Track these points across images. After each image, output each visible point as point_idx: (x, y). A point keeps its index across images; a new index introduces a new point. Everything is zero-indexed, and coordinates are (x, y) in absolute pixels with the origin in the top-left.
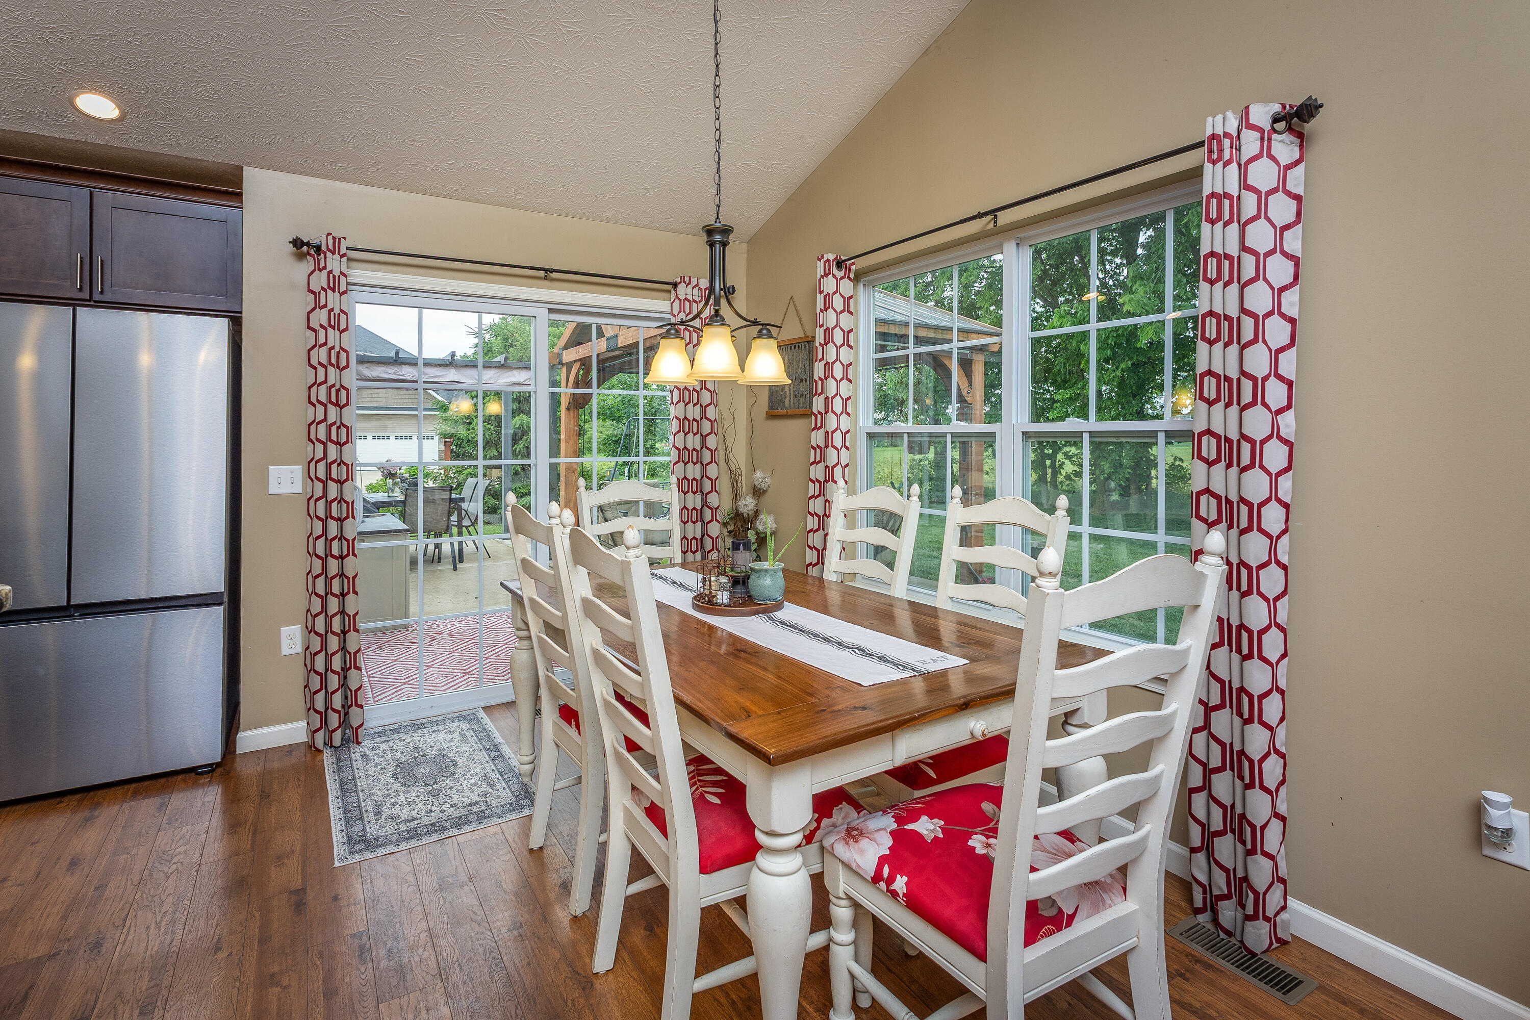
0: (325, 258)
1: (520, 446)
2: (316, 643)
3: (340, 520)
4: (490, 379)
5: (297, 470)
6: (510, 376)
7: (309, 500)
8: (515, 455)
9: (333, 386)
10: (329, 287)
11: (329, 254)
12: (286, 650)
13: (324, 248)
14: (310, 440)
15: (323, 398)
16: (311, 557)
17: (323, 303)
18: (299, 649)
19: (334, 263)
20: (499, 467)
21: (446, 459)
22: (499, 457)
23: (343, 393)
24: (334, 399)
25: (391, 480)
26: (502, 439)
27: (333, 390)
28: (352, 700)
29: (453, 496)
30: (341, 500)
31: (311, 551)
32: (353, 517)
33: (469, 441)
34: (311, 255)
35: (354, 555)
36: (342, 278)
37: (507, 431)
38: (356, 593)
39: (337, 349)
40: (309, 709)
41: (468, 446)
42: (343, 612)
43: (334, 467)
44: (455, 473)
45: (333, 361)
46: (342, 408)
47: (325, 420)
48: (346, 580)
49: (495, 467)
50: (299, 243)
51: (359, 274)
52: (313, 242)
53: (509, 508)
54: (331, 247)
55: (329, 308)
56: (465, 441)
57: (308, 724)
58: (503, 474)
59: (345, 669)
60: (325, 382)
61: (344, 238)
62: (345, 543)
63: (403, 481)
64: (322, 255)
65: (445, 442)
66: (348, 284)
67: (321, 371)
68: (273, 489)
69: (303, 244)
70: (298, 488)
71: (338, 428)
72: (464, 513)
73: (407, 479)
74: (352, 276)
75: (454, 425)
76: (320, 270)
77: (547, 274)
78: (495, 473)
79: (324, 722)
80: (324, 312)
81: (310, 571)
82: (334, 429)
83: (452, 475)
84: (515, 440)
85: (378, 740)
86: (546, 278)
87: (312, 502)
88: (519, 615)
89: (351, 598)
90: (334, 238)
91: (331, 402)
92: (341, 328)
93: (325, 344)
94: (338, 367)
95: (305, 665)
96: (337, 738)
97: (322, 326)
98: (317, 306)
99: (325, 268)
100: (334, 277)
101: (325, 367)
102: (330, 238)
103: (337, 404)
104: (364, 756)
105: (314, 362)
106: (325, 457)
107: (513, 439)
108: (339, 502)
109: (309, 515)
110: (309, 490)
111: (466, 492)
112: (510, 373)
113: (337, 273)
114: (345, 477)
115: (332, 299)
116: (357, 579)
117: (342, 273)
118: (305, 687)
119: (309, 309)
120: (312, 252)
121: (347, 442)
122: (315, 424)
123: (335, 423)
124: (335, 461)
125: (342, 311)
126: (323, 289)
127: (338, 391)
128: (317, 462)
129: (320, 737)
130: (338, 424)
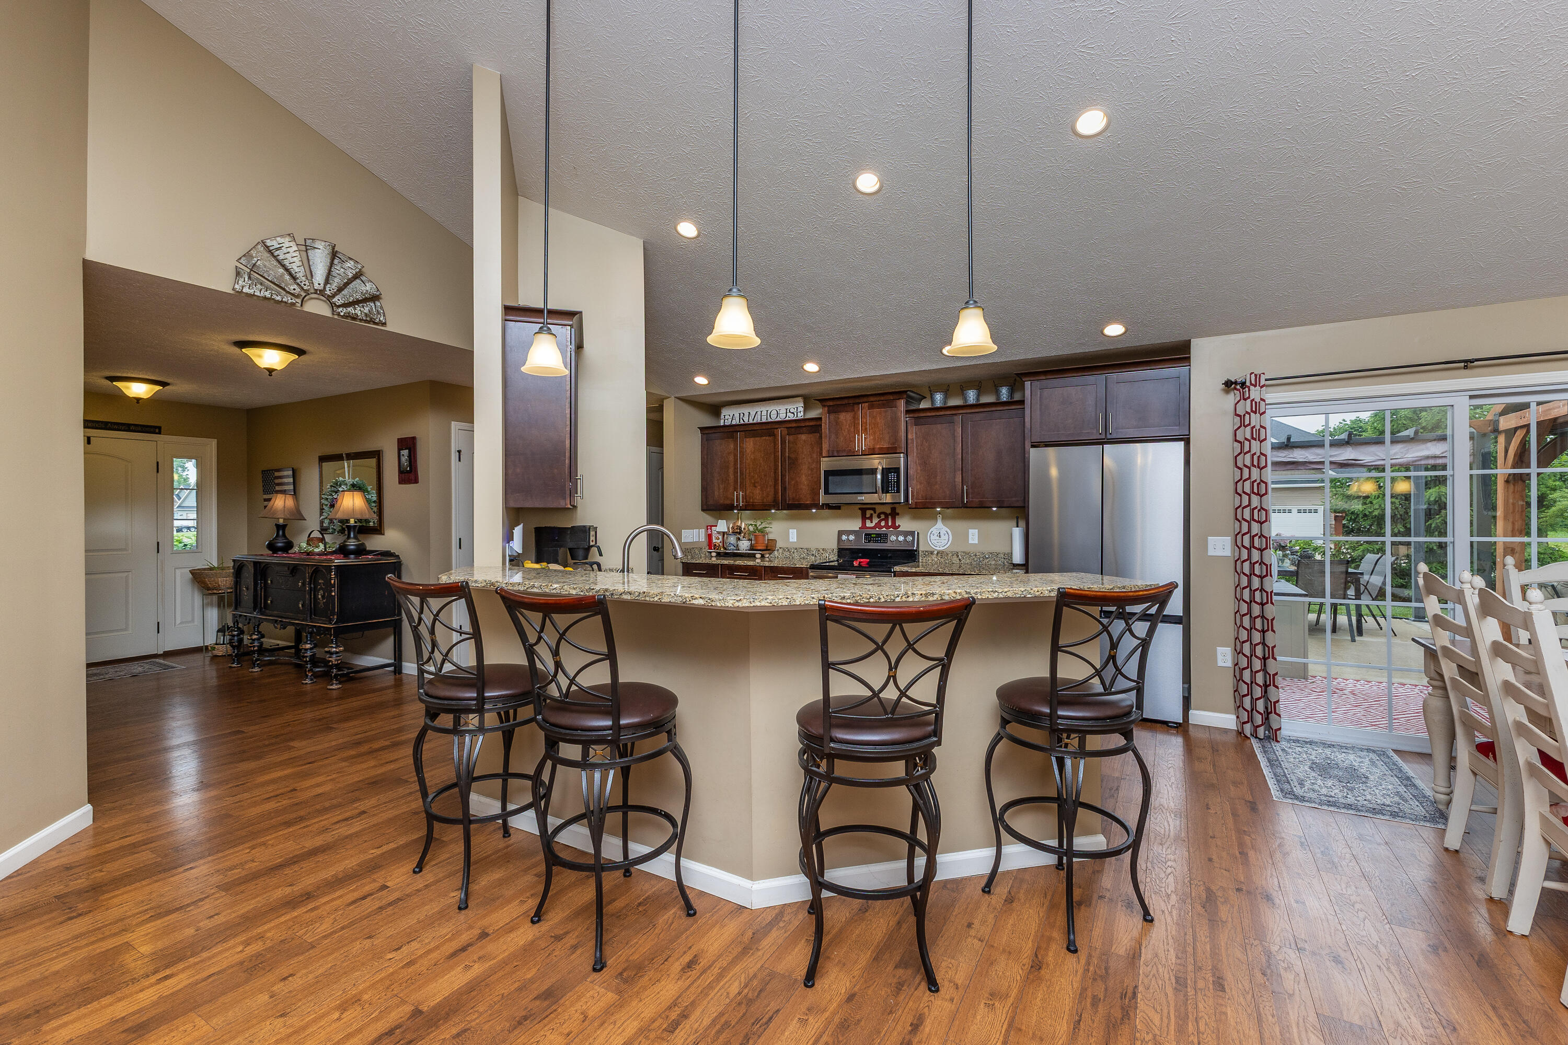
0: (1249, 390)
1: (1436, 522)
2: (1244, 662)
3: (1262, 577)
4: (1395, 454)
5: (1227, 541)
6: (1423, 450)
7: (1236, 561)
8: (1429, 532)
9: (1255, 481)
10: (1252, 411)
11: (1252, 388)
12: (1220, 664)
13: (1248, 384)
14: (1237, 519)
15: (1248, 490)
16: (1239, 601)
17: (1247, 422)
18: (1229, 664)
19: (1255, 393)
20: (1409, 544)
21: (1337, 534)
22: (1407, 533)
23: (1263, 485)
24: (1256, 491)
25: (1281, 552)
26: (1412, 513)
27: (1255, 484)
28: (1271, 710)
29: (1350, 570)
30: (1262, 563)
31: (1238, 596)
32: (1271, 576)
33: (1365, 515)
34: (1237, 390)
35: (1272, 603)
36: (1262, 403)
37: (1417, 508)
38: (1274, 631)
39: (1258, 454)
40: (1239, 707)
41: (1364, 520)
42: (1264, 644)
43: (1256, 539)
44: (1347, 549)
45: (1256, 463)
46: (1261, 496)
47: (1249, 505)
48: (1266, 621)
49: (1401, 543)
50: (1229, 383)
51: (1272, 396)
52: (1239, 381)
53: (1421, 576)
54: (1253, 382)
55: (1252, 425)
56: (1361, 516)
57: (1238, 717)
58: (1412, 549)
59: (1266, 686)
60: (1249, 478)
61: (1264, 374)
62: (1265, 594)
63: (1293, 553)
64: (1247, 389)
65: (1336, 517)
66: (1266, 405)
67: (1246, 471)
68: (1211, 552)
69: (1232, 383)
70: (1227, 552)
71: (1259, 511)
72: (1362, 588)
73: (1297, 552)
74: (1268, 398)
75: (1346, 500)
76: (1245, 400)
77: (1468, 364)
78: (1403, 550)
79: (1251, 719)
80: (1248, 429)
81: (1238, 611)
82: (1256, 511)
83: (1344, 551)
84: (1429, 514)
85: (1294, 744)
86: (1466, 367)
87: (1239, 563)
88: (1432, 667)
89: (1269, 634)
90: (1256, 375)
91: (1254, 493)
92: (1261, 439)
93: (1249, 451)
94: (1259, 467)
95: (1235, 676)
96: (1261, 732)
97: (1246, 439)
98: (1243, 425)
99: (1249, 397)
100: (1256, 403)
101: (1249, 468)
102: (1253, 376)
103: (1258, 494)
104: (1283, 750)
105: (1240, 464)
106: (1249, 531)
107: (1426, 515)
108: (1260, 564)
109: (1236, 571)
110: (1237, 554)
111: (1365, 566)
112: (1423, 446)
113: (1258, 400)
114: (1264, 546)
115: (1255, 419)
116: (1274, 621)
117: (1262, 399)
118: (1235, 691)
119: (1236, 427)
120: (1238, 387)
121: (1266, 521)
122: (1241, 508)
123: (1256, 508)
124: (1257, 535)
125: (1261, 426)
126: (1247, 413)
127: (1258, 484)
128: (1243, 535)
129: (1248, 729)
130: (1259, 508)
